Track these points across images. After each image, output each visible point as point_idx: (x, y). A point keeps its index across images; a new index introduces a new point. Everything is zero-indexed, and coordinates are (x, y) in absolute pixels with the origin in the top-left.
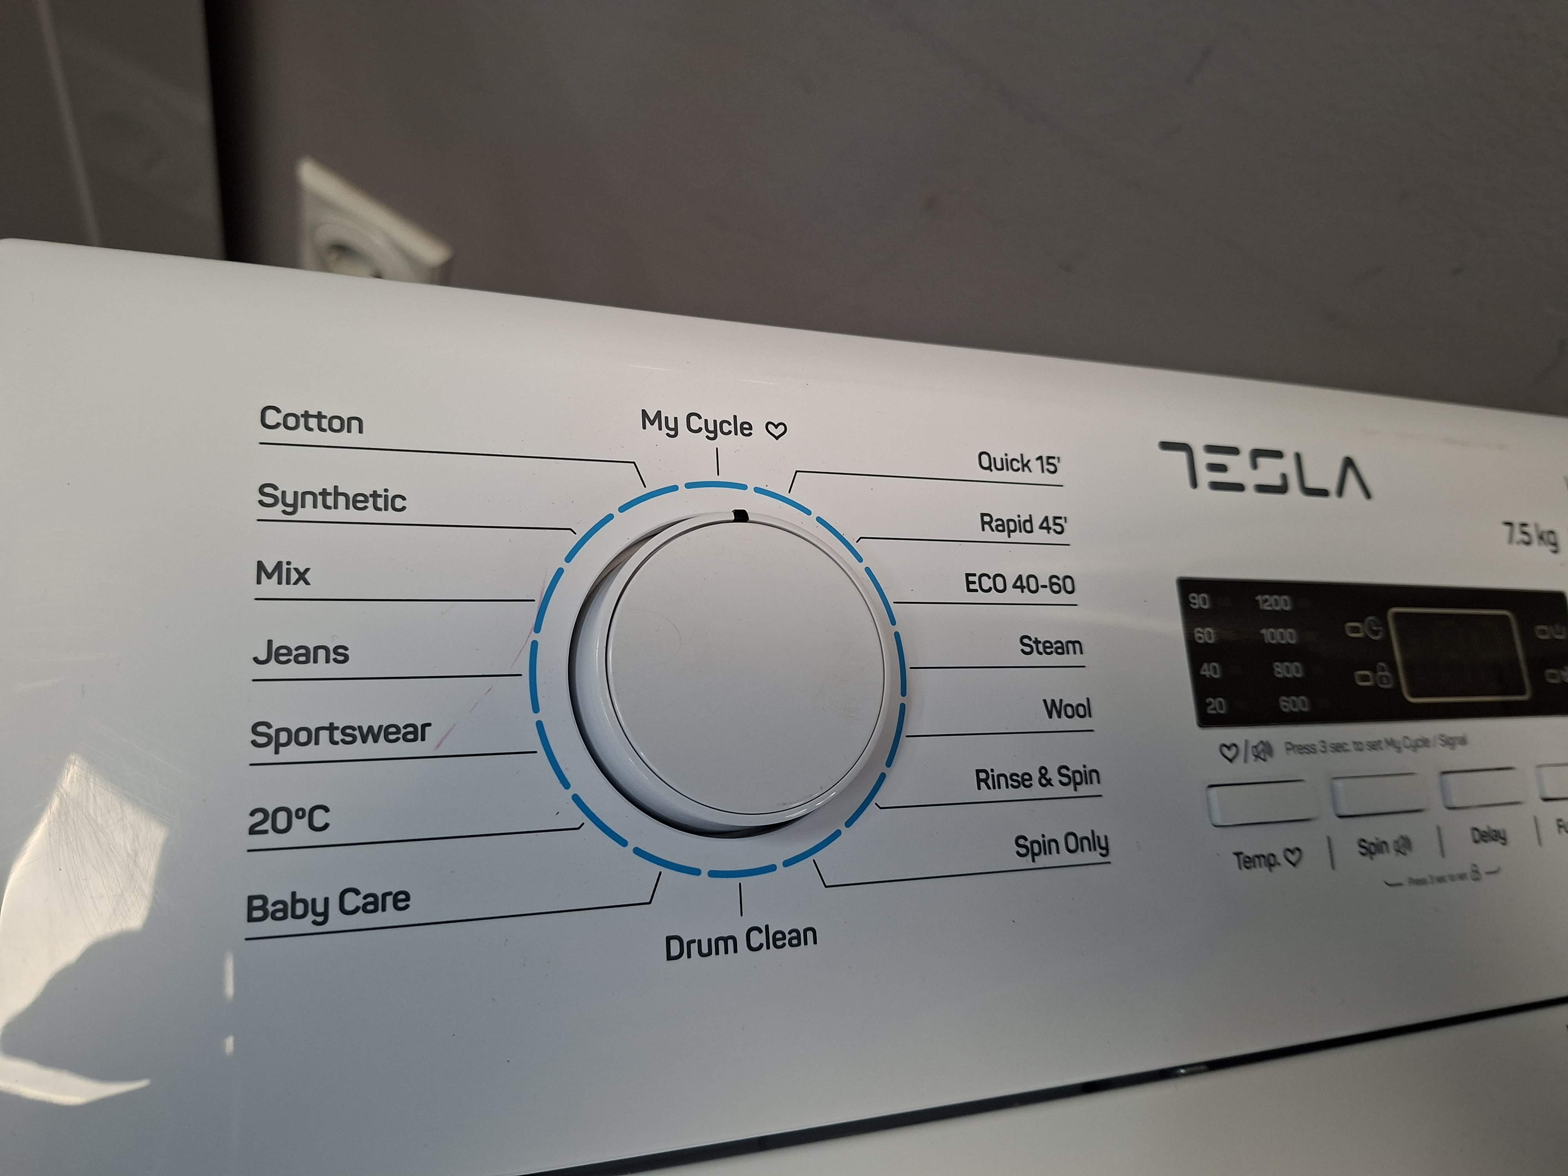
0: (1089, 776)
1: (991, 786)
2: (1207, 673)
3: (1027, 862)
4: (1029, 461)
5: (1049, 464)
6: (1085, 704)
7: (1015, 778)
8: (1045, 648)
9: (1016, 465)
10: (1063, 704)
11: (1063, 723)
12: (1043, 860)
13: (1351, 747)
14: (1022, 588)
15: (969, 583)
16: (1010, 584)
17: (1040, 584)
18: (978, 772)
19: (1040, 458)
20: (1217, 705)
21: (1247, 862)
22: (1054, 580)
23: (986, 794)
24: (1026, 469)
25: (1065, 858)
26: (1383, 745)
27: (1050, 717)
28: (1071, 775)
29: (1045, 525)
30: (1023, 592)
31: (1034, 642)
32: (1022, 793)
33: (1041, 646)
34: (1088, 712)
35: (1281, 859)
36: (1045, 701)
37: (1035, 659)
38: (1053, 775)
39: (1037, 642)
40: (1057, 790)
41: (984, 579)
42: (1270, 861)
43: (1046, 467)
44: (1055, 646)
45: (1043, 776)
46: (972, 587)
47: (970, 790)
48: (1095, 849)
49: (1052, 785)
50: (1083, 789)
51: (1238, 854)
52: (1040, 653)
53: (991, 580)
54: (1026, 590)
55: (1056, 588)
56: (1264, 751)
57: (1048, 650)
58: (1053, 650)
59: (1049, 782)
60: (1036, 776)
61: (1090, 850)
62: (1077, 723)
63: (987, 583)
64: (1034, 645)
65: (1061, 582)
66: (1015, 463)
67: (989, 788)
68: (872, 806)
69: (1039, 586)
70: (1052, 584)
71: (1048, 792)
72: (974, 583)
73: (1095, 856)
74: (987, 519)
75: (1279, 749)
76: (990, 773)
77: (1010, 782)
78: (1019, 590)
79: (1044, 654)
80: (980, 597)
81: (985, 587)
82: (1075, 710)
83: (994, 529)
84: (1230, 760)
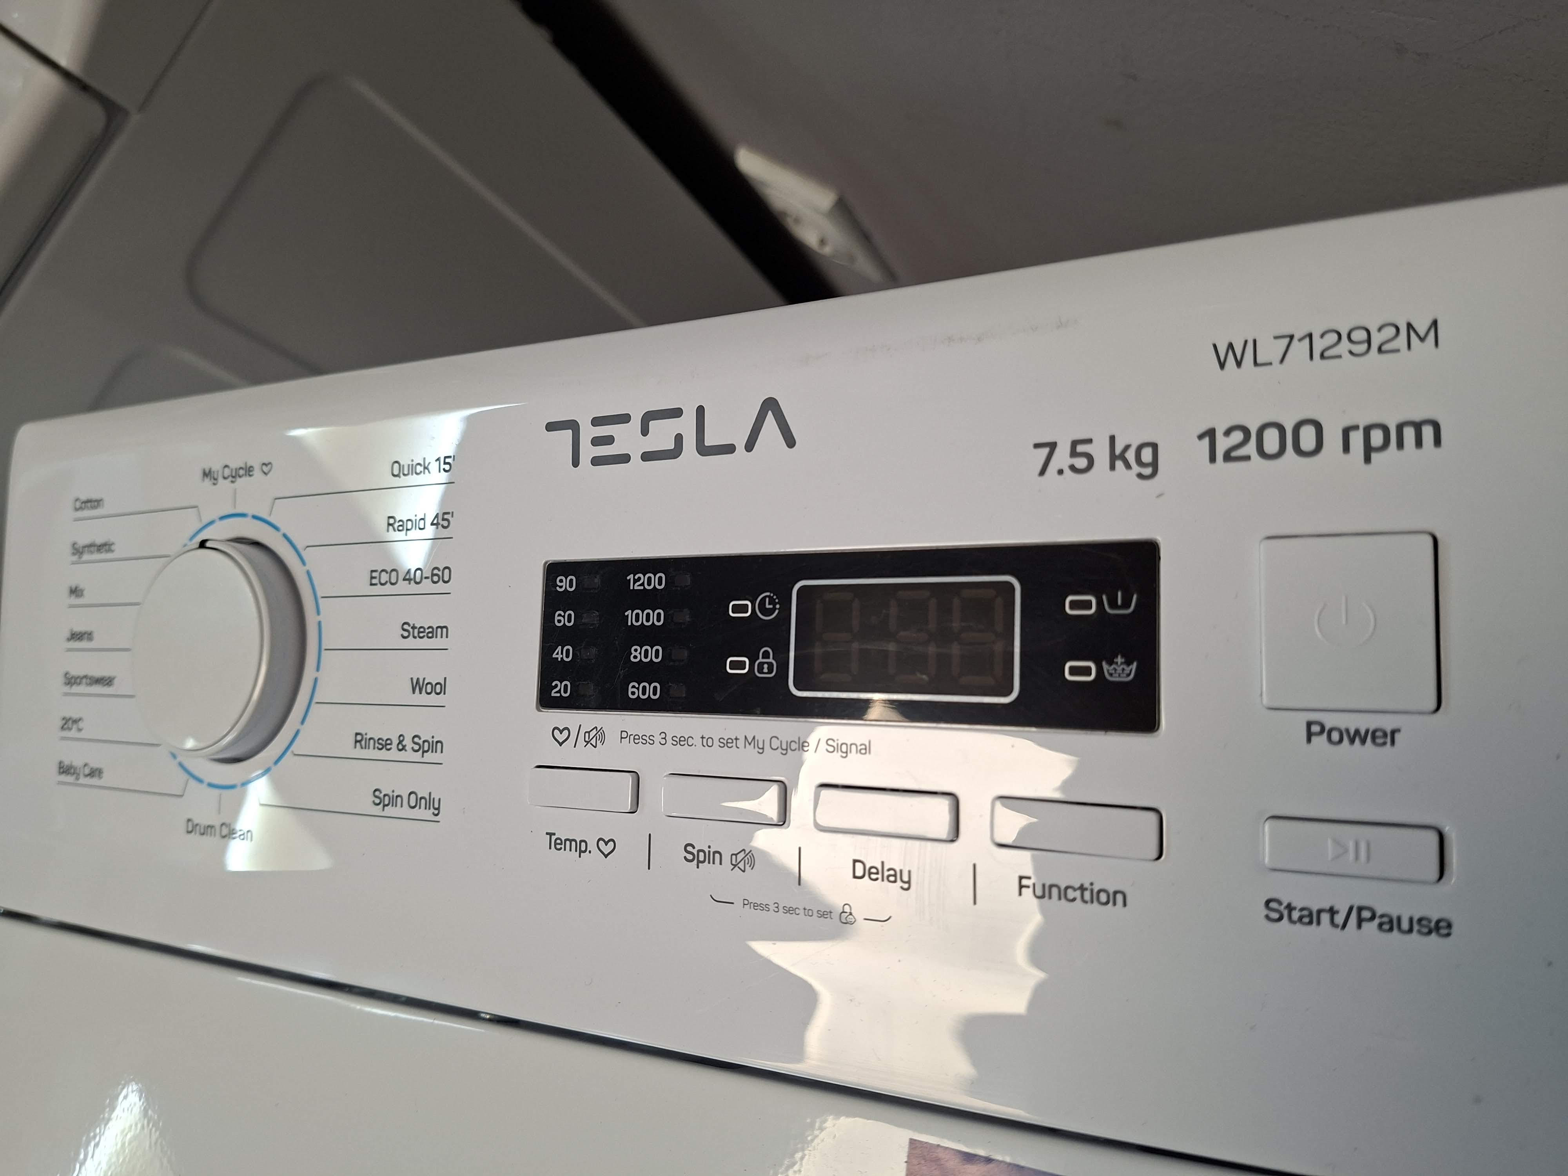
0: (435, 745)
1: (364, 746)
2: (559, 657)
3: (377, 810)
4: (429, 463)
5: (445, 463)
6: (443, 683)
7: (380, 741)
8: (419, 632)
9: (419, 469)
10: (426, 682)
11: (423, 698)
12: (390, 811)
13: (697, 741)
14: (409, 580)
15: (372, 578)
16: (401, 577)
17: (424, 576)
18: (357, 734)
19: (438, 459)
20: (561, 688)
21: (557, 843)
22: (436, 572)
23: (359, 753)
24: (426, 471)
25: (405, 812)
26: (741, 743)
27: (414, 692)
28: (421, 743)
29: (435, 522)
30: (410, 584)
31: (412, 628)
32: (383, 754)
33: (416, 631)
34: (443, 691)
35: (592, 846)
36: (412, 679)
37: (411, 642)
38: (408, 742)
39: (414, 628)
40: (409, 755)
41: (383, 574)
42: (581, 848)
43: (443, 466)
44: (427, 631)
45: (400, 742)
46: (374, 581)
47: (347, 748)
48: (429, 809)
49: (406, 751)
50: (429, 757)
51: (551, 834)
52: (415, 637)
53: (388, 575)
54: (412, 582)
55: (435, 579)
56: (595, 737)
57: (421, 635)
58: (425, 634)
59: (404, 748)
60: (395, 742)
61: (426, 808)
62: (433, 699)
63: (384, 577)
64: (411, 630)
65: (440, 573)
66: (418, 467)
67: (362, 748)
68: (289, 753)
69: (424, 578)
70: (433, 575)
71: (402, 756)
72: (375, 578)
73: (428, 814)
74: (392, 521)
75: (612, 736)
76: (365, 737)
77: (377, 745)
78: (408, 582)
79: (418, 638)
80: (378, 590)
81: (383, 581)
82: (433, 688)
83: (396, 528)
84: (561, 744)
